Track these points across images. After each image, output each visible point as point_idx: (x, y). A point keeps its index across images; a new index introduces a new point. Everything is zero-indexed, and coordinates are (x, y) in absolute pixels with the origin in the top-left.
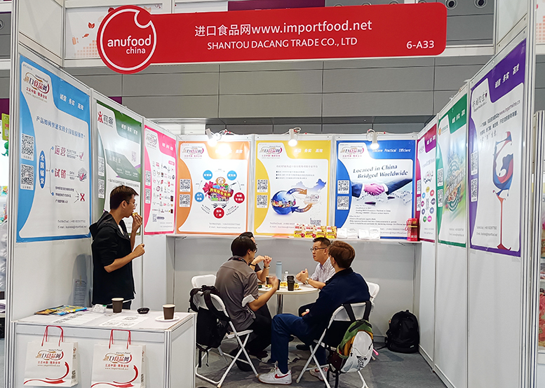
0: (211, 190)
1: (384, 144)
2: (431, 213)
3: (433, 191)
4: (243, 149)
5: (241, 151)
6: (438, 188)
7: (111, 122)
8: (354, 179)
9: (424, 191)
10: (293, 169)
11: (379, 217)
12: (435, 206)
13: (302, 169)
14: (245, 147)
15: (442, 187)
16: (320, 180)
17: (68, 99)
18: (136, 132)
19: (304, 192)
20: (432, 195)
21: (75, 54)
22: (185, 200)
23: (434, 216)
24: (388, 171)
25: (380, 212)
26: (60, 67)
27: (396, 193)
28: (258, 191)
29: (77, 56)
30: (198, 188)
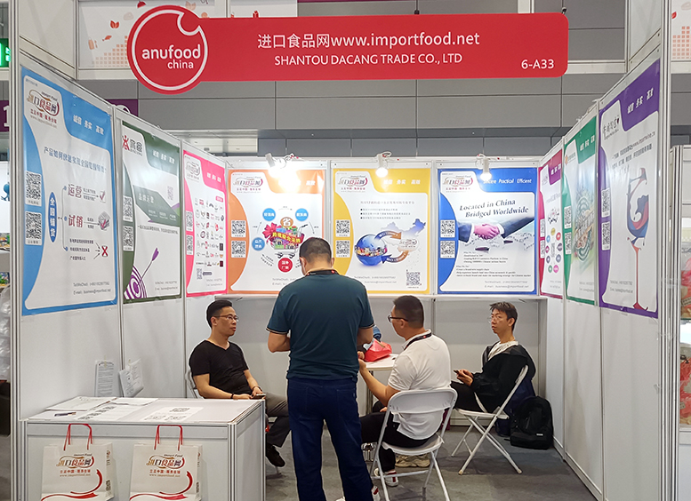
0: (274, 234)
1: (498, 173)
2: (558, 261)
3: (559, 234)
4: (316, 180)
5: (313, 183)
6: (565, 231)
7: (139, 148)
8: (461, 218)
9: (548, 233)
10: (382, 206)
11: (493, 267)
12: (561, 253)
13: (393, 206)
14: (319, 177)
15: (570, 230)
16: (418, 220)
17: (83, 122)
18: (172, 160)
19: (398, 236)
20: (558, 239)
21: (93, 63)
22: (238, 248)
23: (561, 265)
24: (504, 208)
25: (495, 260)
26: (73, 79)
27: (514, 236)
28: (338, 235)
29: (95, 65)
30: (257, 232)
